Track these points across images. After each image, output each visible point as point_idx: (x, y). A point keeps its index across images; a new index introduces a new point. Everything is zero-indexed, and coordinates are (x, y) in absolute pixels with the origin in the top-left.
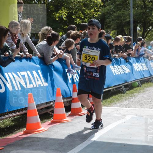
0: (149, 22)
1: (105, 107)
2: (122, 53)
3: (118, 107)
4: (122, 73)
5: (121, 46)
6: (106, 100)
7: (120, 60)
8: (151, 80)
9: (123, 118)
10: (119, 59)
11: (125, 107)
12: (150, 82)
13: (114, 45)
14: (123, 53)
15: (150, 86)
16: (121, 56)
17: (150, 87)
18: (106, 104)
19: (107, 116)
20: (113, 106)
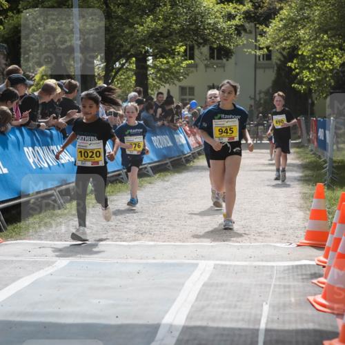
0: (118, 51)
1: (12, 242)
2: (54, 118)
3: (42, 240)
4: (51, 165)
5: (56, 101)
6: (16, 225)
7: (51, 133)
8: (122, 178)
9: (49, 266)
10: (48, 131)
11: (58, 241)
12: (121, 182)
13: (40, 102)
14: (56, 118)
15: (119, 192)
16: (53, 126)
17: (119, 194)
18: (14, 234)
19: (12, 261)
20: (30, 239)
